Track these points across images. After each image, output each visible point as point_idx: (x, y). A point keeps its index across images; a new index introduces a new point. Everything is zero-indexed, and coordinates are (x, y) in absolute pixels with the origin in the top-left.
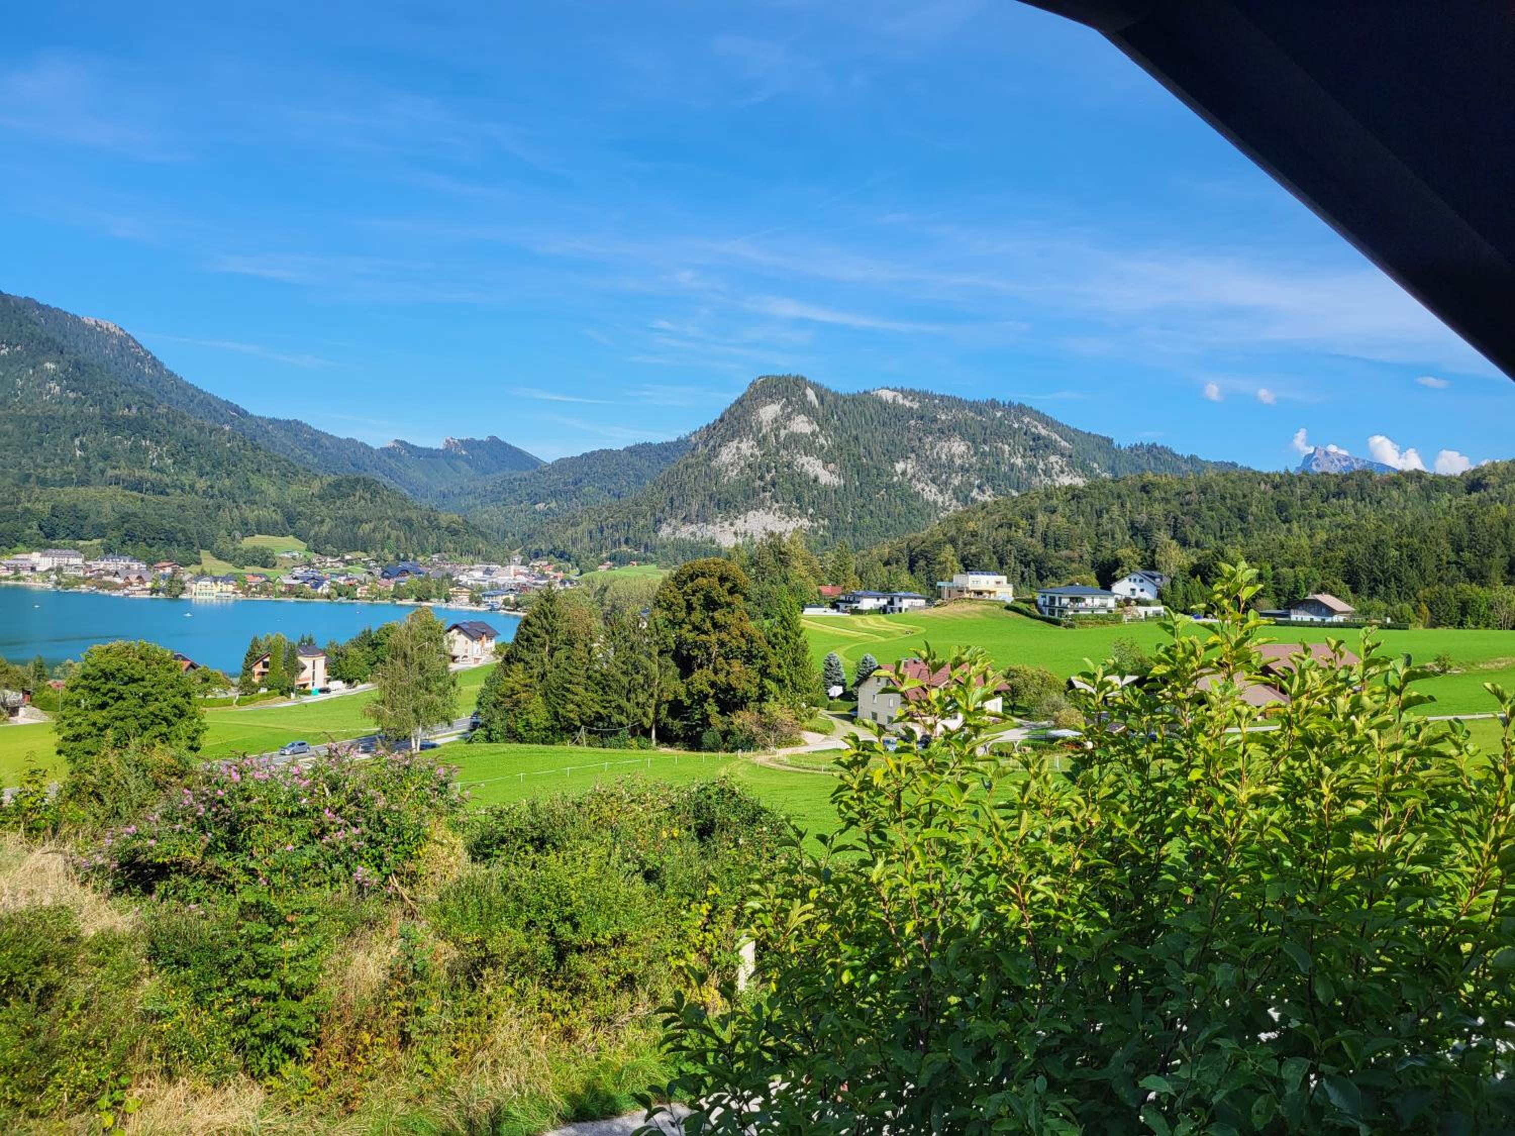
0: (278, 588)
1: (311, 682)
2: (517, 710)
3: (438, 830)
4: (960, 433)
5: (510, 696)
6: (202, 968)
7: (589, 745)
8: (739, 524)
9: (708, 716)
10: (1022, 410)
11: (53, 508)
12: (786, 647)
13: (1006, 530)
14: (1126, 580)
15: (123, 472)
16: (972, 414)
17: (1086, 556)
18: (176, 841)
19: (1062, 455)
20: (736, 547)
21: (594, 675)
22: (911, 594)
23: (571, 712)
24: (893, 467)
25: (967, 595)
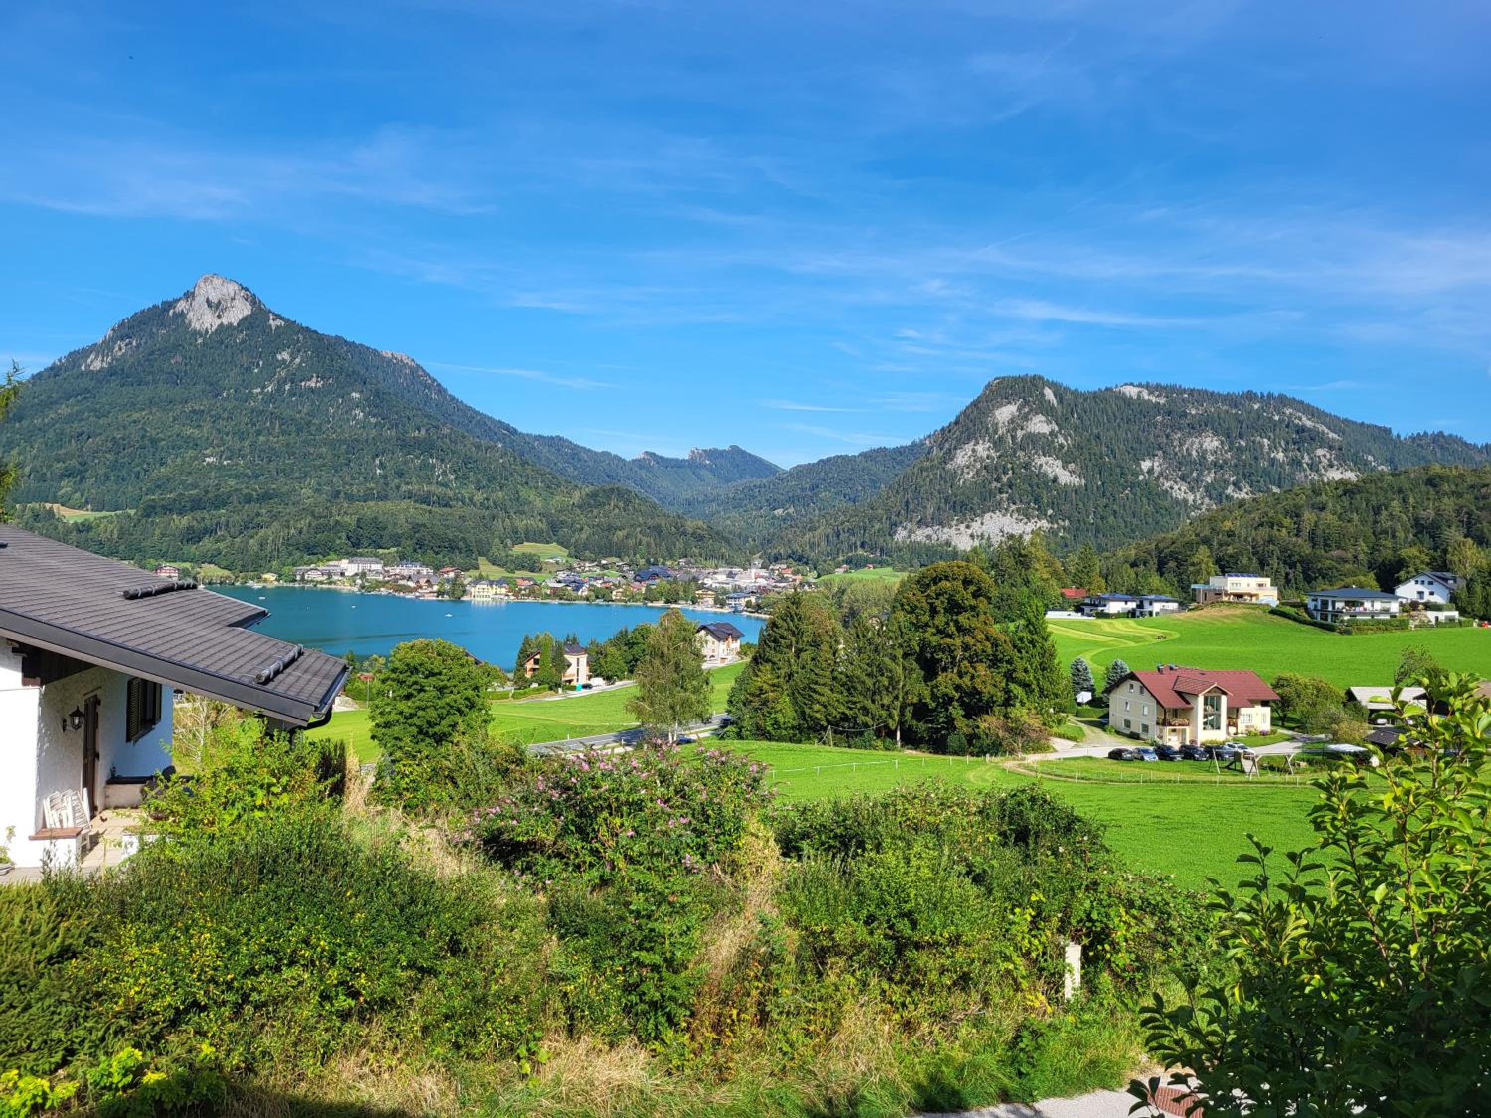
0: (543, 591)
1: (575, 678)
2: (765, 709)
3: (752, 822)
4: (1213, 428)
5: (759, 696)
6: (598, 938)
7: (835, 745)
8: (976, 526)
9: (953, 719)
10: (1283, 401)
11: (359, 520)
12: (1032, 651)
13: (1268, 529)
14: (1413, 582)
15: (415, 487)
16: (1225, 408)
17: (1361, 557)
18: (532, 822)
19: (1331, 448)
20: (974, 550)
21: (840, 676)
22: (1163, 597)
23: (817, 712)
24: (1139, 465)
25: (1225, 599)
